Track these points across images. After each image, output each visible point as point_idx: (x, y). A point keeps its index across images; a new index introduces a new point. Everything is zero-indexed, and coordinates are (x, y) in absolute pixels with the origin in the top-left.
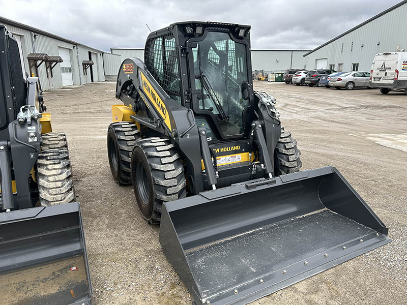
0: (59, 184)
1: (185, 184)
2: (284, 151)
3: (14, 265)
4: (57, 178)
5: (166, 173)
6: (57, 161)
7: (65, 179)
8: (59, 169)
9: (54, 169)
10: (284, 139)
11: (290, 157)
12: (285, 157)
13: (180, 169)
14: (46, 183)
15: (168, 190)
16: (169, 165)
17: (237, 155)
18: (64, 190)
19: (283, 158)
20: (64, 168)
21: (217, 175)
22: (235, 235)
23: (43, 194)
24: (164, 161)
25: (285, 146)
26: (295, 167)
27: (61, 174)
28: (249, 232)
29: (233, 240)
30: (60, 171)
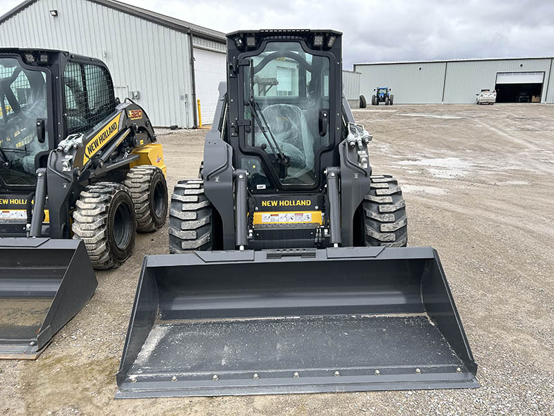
0: (90, 219)
1: (207, 240)
2: (374, 215)
3: (26, 292)
4: (90, 212)
5: (183, 223)
6: (96, 195)
7: (97, 215)
8: (95, 203)
9: (91, 203)
10: (381, 198)
11: (382, 225)
12: (375, 224)
13: (204, 219)
14: (80, 216)
15: (183, 243)
16: (190, 213)
17: (305, 213)
18: (94, 226)
19: (371, 225)
20: (101, 203)
21: (251, 235)
22: (254, 316)
23: (76, 228)
24: (185, 207)
25: (378, 207)
26: (391, 242)
27: (95, 208)
28: (276, 318)
29: (247, 322)
30: (94, 206)
